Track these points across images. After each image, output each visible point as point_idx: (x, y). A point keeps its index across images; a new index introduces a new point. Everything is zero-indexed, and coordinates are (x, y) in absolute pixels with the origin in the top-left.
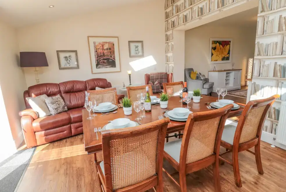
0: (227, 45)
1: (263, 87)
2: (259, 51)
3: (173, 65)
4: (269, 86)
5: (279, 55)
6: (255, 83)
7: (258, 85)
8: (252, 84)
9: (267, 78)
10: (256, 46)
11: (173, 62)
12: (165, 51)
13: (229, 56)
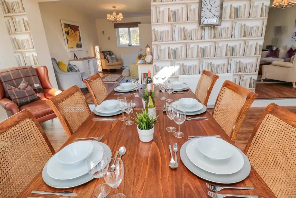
0: (77, 31)
1: (162, 68)
2: (156, 37)
3: (35, 54)
4: (166, 66)
5: (170, 41)
6: (155, 65)
7: (158, 67)
8: (153, 66)
9: (164, 60)
10: (153, 32)
11: (34, 50)
12: (7, 31)
13: (81, 43)
